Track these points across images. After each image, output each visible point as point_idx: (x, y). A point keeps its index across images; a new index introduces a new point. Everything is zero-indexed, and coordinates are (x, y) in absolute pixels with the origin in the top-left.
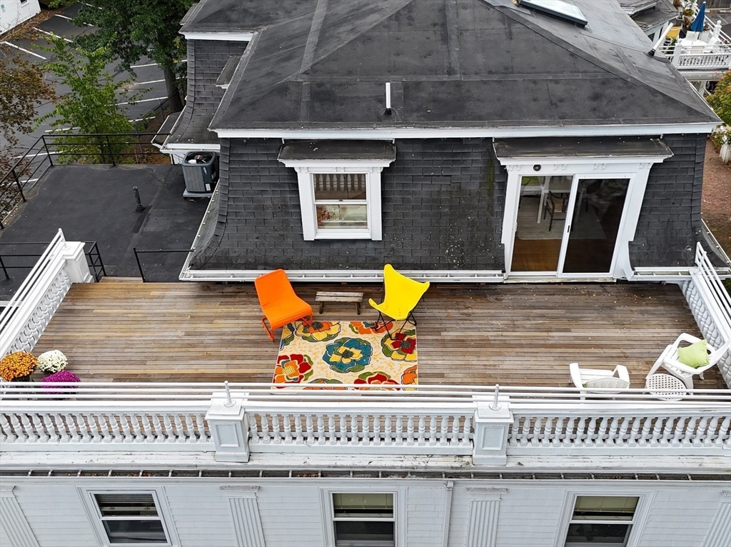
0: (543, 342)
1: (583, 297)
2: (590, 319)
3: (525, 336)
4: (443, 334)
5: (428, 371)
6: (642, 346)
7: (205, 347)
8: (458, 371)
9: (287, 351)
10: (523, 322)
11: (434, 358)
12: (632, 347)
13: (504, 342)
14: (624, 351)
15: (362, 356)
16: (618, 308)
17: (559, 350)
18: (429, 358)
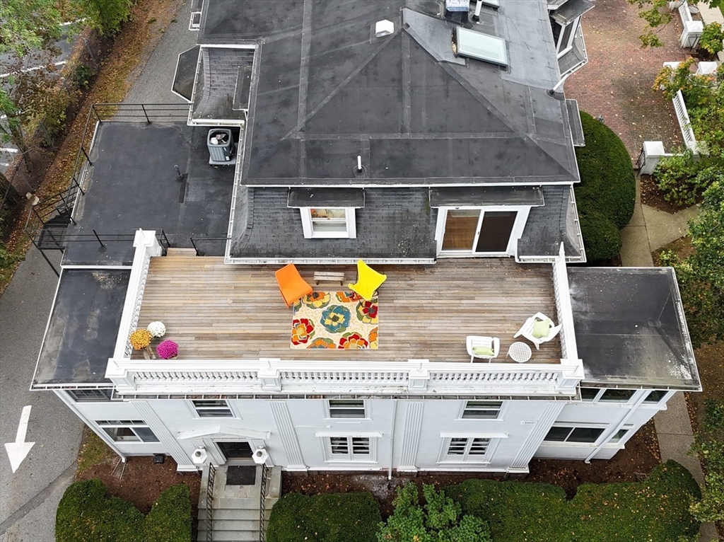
0: (456, 308)
1: (487, 270)
2: (488, 289)
3: (446, 304)
4: (395, 301)
5: (385, 332)
6: (517, 312)
7: (247, 312)
8: (403, 331)
9: (298, 316)
10: (446, 292)
11: (389, 321)
12: (510, 311)
13: (432, 308)
14: (505, 315)
15: (344, 320)
16: (507, 279)
17: (465, 315)
18: (386, 321)
